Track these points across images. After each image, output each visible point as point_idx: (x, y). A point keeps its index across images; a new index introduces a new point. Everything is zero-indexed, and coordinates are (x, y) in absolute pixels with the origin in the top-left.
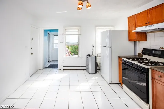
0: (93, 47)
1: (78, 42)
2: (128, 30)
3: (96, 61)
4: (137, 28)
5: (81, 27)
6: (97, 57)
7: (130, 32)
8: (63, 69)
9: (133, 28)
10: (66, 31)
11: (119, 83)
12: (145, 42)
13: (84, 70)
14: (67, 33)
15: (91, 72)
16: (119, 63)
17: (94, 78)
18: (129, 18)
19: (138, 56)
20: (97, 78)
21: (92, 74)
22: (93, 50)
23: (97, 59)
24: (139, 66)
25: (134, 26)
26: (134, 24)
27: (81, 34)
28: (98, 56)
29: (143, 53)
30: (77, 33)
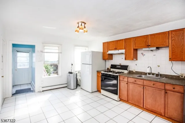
0: (72, 65)
1: (58, 61)
2: (103, 52)
3: (76, 78)
4: (109, 51)
5: (61, 45)
6: (77, 74)
7: (104, 53)
8: (43, 91)
9: (107, 51)
10: (45, 48)
11: (97, 90)
12: (112, 60)
13: (65, 88)
14: (46, 51)
15: (72, 88)
16: (98, 76)
17: (77, 92)
18: (104, 43)
19: (107, 70)
20: (79, 91)
21: (74, 89)
22: (72, 68)
23: (77, 75)
24: (113, 75)
25: (107, 49)
26: (107, 48)
27: (61, 53)
28: (79, 73)
29: (111, 68)
30: (57, 51)
